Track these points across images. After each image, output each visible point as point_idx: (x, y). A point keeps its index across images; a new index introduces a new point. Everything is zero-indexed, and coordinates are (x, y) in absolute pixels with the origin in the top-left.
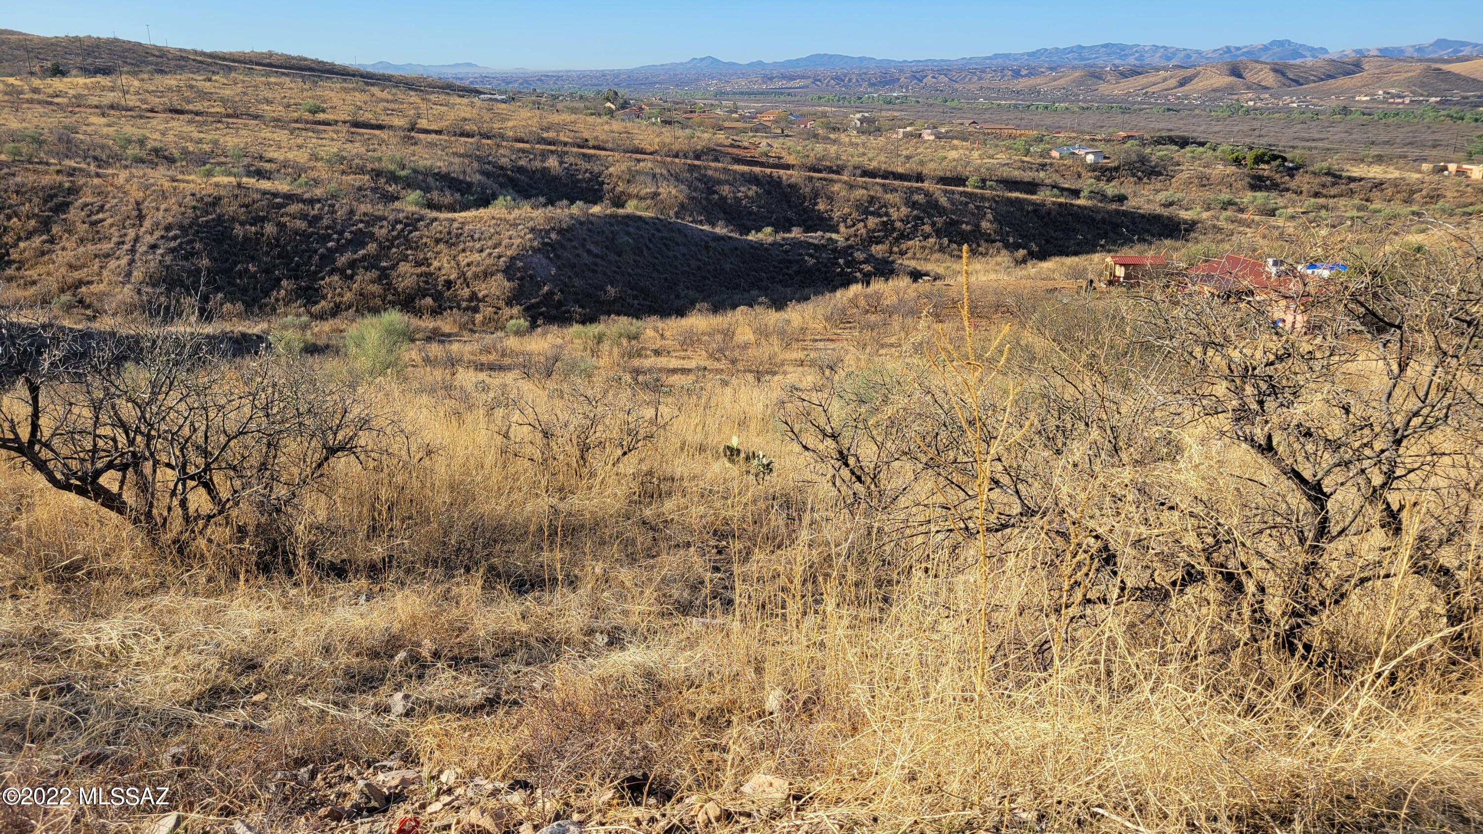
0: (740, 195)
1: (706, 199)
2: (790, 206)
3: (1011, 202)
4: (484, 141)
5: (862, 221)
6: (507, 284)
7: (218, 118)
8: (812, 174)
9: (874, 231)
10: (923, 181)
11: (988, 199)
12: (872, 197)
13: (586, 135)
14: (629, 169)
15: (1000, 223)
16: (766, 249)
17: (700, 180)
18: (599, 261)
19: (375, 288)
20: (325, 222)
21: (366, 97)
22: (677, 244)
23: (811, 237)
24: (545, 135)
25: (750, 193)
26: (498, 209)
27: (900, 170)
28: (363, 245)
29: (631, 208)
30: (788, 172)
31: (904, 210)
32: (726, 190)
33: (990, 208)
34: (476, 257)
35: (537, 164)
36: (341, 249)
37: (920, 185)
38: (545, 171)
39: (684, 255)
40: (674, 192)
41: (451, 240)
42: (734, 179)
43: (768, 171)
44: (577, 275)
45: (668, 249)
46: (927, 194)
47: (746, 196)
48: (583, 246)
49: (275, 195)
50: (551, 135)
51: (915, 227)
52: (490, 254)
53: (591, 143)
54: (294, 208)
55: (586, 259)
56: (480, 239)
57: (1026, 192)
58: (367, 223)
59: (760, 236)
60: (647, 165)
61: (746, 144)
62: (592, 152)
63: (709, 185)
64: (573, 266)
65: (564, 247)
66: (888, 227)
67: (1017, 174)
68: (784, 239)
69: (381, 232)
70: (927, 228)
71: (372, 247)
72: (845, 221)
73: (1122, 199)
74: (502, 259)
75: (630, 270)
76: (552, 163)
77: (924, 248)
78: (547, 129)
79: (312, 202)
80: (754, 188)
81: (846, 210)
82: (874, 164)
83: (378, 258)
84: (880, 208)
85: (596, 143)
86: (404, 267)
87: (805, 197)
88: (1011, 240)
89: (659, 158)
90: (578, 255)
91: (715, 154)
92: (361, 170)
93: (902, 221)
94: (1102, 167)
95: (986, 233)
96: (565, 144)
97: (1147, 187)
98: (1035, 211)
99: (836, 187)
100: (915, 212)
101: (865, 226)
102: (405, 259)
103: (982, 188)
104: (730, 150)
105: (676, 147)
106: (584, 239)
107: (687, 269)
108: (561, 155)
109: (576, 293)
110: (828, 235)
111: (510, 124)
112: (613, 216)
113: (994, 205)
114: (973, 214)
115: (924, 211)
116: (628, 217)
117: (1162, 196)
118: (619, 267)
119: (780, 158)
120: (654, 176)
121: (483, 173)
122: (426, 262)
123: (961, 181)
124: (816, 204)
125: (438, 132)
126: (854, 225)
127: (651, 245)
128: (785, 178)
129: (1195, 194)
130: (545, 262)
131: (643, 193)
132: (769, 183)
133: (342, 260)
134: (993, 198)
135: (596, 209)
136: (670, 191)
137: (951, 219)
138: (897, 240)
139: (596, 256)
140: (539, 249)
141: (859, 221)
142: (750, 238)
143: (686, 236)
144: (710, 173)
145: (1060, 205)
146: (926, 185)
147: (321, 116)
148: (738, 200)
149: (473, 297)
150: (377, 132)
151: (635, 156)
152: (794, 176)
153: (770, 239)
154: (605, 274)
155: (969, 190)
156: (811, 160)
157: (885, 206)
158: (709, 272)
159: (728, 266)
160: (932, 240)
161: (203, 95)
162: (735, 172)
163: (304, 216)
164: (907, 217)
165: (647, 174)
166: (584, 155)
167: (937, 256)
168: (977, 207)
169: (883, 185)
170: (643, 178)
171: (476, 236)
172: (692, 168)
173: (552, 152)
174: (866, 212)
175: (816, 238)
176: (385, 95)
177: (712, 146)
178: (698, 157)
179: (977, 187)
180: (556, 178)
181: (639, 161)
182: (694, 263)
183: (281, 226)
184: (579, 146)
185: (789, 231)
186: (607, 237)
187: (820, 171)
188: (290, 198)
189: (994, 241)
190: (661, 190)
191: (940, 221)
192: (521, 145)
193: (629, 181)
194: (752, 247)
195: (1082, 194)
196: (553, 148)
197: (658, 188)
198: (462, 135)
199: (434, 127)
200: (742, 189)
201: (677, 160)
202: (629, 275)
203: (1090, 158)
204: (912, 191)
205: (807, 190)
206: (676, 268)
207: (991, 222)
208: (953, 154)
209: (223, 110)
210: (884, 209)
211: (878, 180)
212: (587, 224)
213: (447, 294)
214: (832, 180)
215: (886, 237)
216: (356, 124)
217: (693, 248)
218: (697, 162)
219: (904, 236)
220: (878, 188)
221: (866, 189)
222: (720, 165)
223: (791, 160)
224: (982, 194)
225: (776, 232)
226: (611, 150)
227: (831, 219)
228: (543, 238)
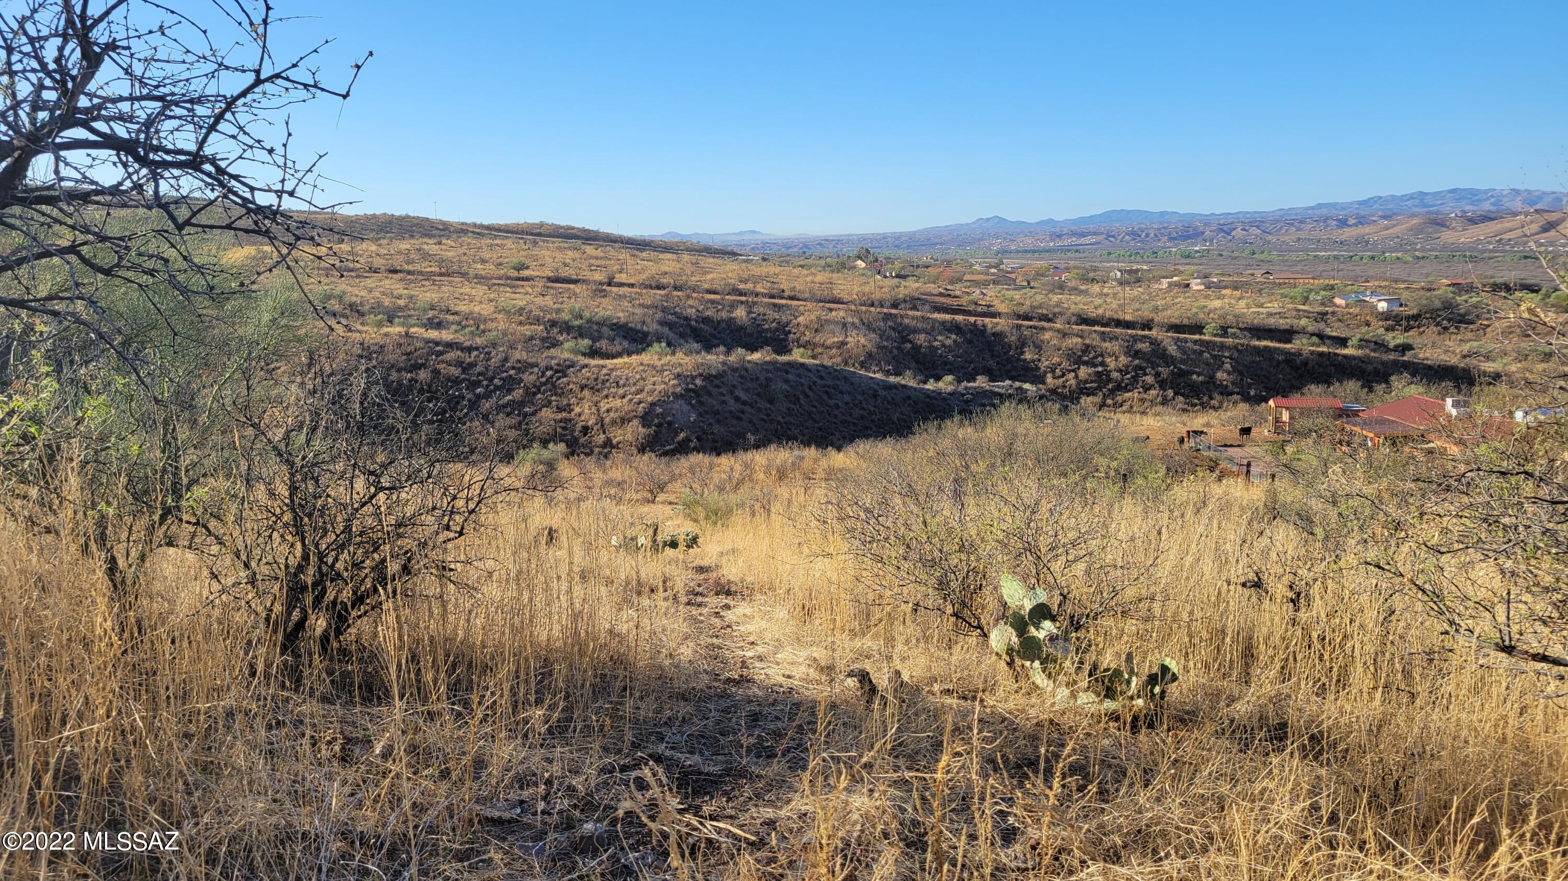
0: (936, 343)
1: (898, 348)
2: (992, 356)
3: (1258, 351)
4: (675, 293)
5: (1073, 371)
6: (641, 430)
7: (428, 276)
8: (1020, 322)
9: (1086, 382)
10: (1150, 329)
11: (1229, 348)
12: (1088, 346)
13: (785, 285)
14: (818, 318)
15: (1241, 373)
16: (944, 399)
17: (894, 329)
18: (747, 408)
19: (512, 434)
20: (479, 369)
21: (577, 255)
22: (841, 392)
23: (998, 387)
24: (742, 286)
25: (948, 342)
26: (652, 356)
27: (1128, 318)
28: (510, 391)
29: (797, 355)
30: (994, 320)
31: (1123, 360)
32: (921, 339)
33: (1230, 358)
34: (618, 403)
35: (724, 315)
36: (487, 396)
37: (1147, 332)
38: (731, 322)
39: (847, 403)
40: (863, 341)
41: (595, 386)
42: (933, 327)
43: (972, 319)
44: (718, 422)
45: (830, 398)
46: (1154, 342)
47: (943, 345)
48: (732, 393)
49: (437, 344)
50: (749, 286)
51: (1135, 379)
52: (631, 400)
53: (786, 294)
54: (452, 355)
55: (733, 406)
56: (624, 386)
57: (1280, 341)
58: (519, 370)
59: (941, 384)
60: (839, 314)
61: (958, 293)
62: (783, 302)
63: (903, 333)
64: (717, 413)
65: (709, 394)
66: (1102, 378)
67: (1272, 322)
68: (966, 388)
69: (529, 378)
70: (1149, 379)
71: (518, 394)
72: (1053, 371)
73: (1406, 348)
74: (642, 405)
75: (780, 419)
76: (740, 313)
77: (1143, 400)
78: (745, 281)
79: (470, 349)
80: (954, 336)
81: (1056, 360)
82: (1100, 311)
83: (521, 404)
84: (1095, 357)
85: (793, 294)
86: (546, 413)
87: (1010, 346)
88: (1252, 393)
89: (853, 307)
90: (724, 402)
91: (914, 302)
92: (538, 321)
93: (1120, 371)
94: (1397, 316)
95: (1221, 385)
96: (757, 295)
97: (1454, 337)
98: (1287, 361)
99: (1047, 336)
100: (1137, 362)
101: (1077, 377)
102: (548, 404)
103: (1221, 336)
104: (938, 299)
105: (877, 296)
106: (734, 386)
107: (848, 418)
108: (750, 306)
109: (714, 441)
110: (1017, 384)
111: (709, 277)
112: (774, 363)
113: (1236, 355)
114: (1208, 364)
115: (1148, 361)
116: (789, 364)
117: (1466, 348)
118: (768, 415)
119: (989, 306)
120: (845, 325)
121: (662, 323)
122: (568, 408)
123: (1198, 328)
124: (1023, 353)
125: (632, 285)
126: (1063, 375)
127: (810, 393)
128: (990, 326)
129: (1513, 343)
130: (686, 408)
131: (829, 342)
132: (971, 331)
133: (486, 405)
134: (1235, 347)
135: (756, 356)
136: (859, 341)
137: (1180, 369)
138: (1112, 392)
139: (745, 403)
140: (682, 395)
141: (1070, 371)
142: (927, 387)
143: (852, 384)
144: (906, 321)
145: (1321, 354)
146: (1154, 333)
147: (526, 273)
148: (933, 349)
149: (608, 443)
150: (572, 286)
151: (828, 305)
152: (1001, 324)
153: (950, 388)
154: (751, 421)
155: (1207, 338)
156: (1025, 309)
157: (1102, 356)
158: (873, 421)
159: (895, 417)
160: (1153, 392)
161: (426, 256)
162: (935, 320)
163: (459, 363)
164: (1127, 367)
165: (837, 323)
166: (775, 305)
167: (1159, 408)
168: (1214, 357)
169: (1103, 333)
170: (832, 327)
171: (621, 382)
172: (888, 317)
173: (742, 302)
174: (1079, 362)
175: (1003, 387)
176: (599, 253)
177: (916, 295)
178: (895, 306)
179: (1216, 335)
180: (742, 328)
181: (831, 310)
182: (857, 412)
183: (436, 372)
184: (772, 297)
185: (974, 380)
186: (760, 385)
187: (1030, 319)
188: (450, 345)
189: (1231, 394)
190: (849, 339)
191: (1165, 371)
192: (712, 297)
193: (816, 331)
194: (928, 396)
195: (1350, 343)
196: (743, 298)
197: (846, 336)
198: (658, 287)
199: (632, 281)
200: (940, 338)
201: (872, 309)
202: (779, 423)
203: (1382, 306)
204: (1135, 339)
205: (1013, 338)
206: (836, 417)
207: (1229, 373)
208: (1217, 303)
209: (437, 270)
210: (1100, 359)
211: (1097, 328)
212: (743, 372)
213: (582, 440)
214: (1043, 329)
215: (1100, 388)
216: (557, 280)
217: (859, 397)
218: (894, 311)
219: (1120, 387)
220: (1094, 335)
221: (1081, 337)
222: (919, 314)
223: (1002, 308)
224: (1222, 343)
225: (959, 381)
226: (805, 300)
227: (1038, 368)
228: (687, 384)
